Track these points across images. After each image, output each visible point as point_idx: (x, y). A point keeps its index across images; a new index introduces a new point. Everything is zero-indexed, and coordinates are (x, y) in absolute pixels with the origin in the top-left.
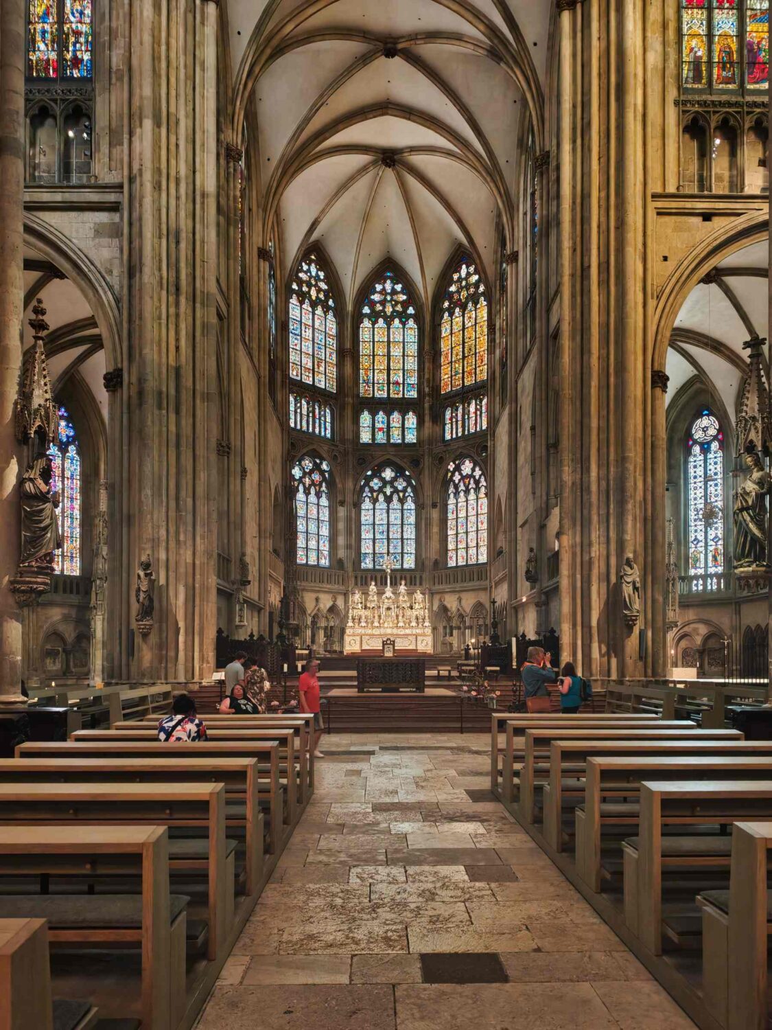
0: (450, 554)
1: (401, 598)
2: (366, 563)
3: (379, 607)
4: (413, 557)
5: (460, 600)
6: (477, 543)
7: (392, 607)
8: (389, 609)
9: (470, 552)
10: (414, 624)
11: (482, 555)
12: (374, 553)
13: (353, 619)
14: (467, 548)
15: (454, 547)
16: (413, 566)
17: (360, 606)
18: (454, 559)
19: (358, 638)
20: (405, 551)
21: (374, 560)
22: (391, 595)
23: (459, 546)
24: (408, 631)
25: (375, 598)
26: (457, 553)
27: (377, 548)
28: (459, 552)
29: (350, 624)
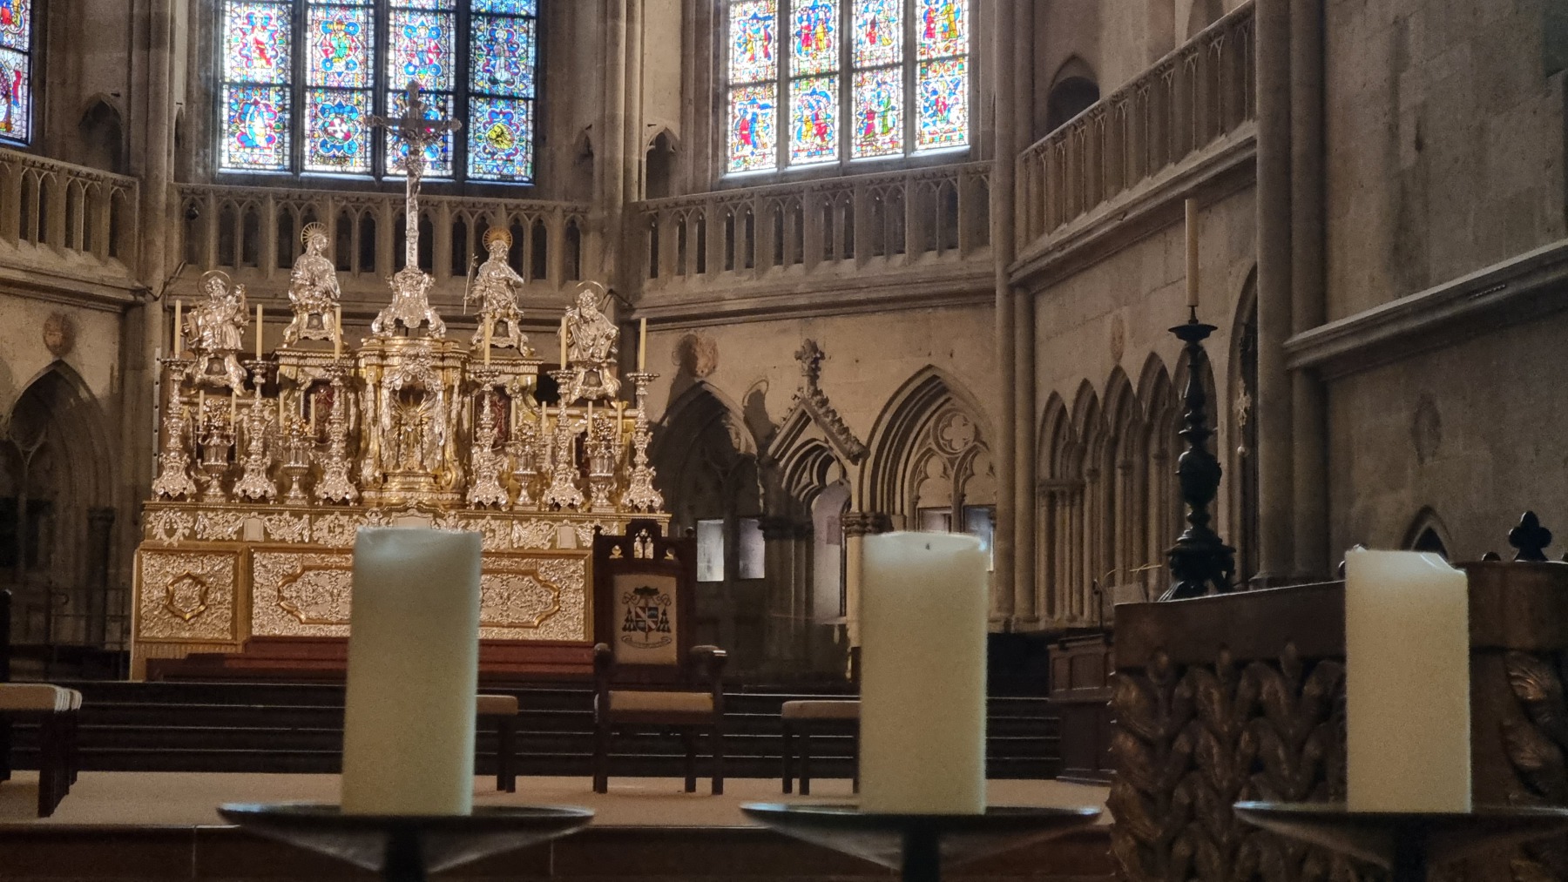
0: (738, 106)
1: (485, 334)
2: (245, 141)
3: (355, 384)
4: (523, 116)
5: (813, 359)
6: (909, 47)
7: (437, 383)
8: (410, 394)
9: (865, 92)
10: (563, 490)
11: (940, 108)
12: (296, 89)
13: (196, 452)
14: (847, 71)
15: (765, 68)
16: (521, 170)
17: (233, 373)
18: (767, 135)
19: (220, 568)
20: (480, 83)
21: (294, 128)
22: (429, 314)
23: (800, 62)
24: (526, 535)
25: (332, 326)
26: (783, 97)
27: (313, 55)
28: (798, 96)
29: (173, 480)
